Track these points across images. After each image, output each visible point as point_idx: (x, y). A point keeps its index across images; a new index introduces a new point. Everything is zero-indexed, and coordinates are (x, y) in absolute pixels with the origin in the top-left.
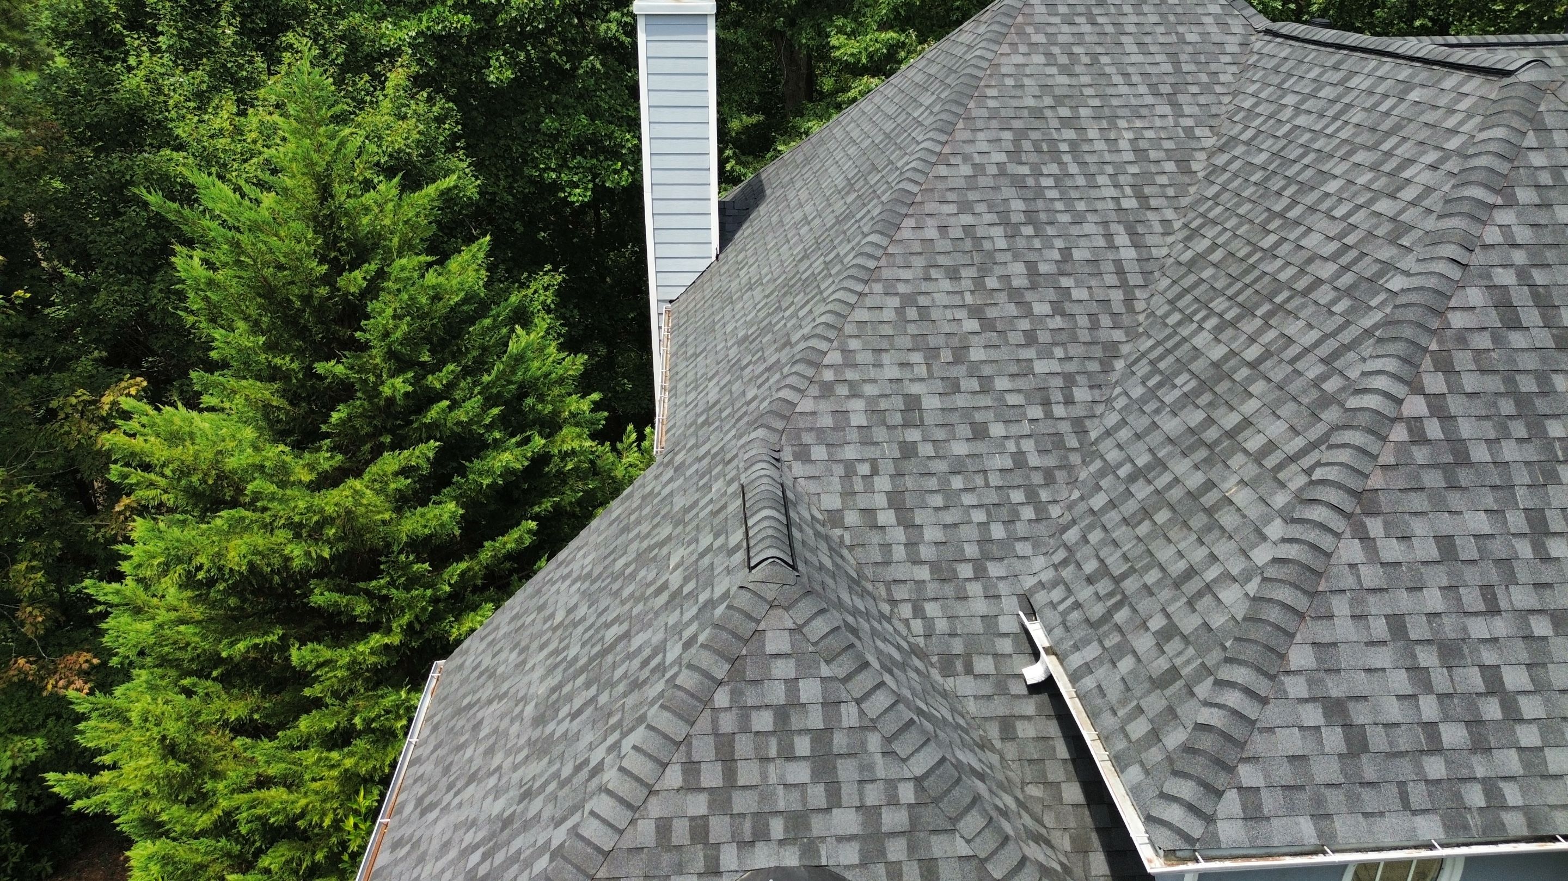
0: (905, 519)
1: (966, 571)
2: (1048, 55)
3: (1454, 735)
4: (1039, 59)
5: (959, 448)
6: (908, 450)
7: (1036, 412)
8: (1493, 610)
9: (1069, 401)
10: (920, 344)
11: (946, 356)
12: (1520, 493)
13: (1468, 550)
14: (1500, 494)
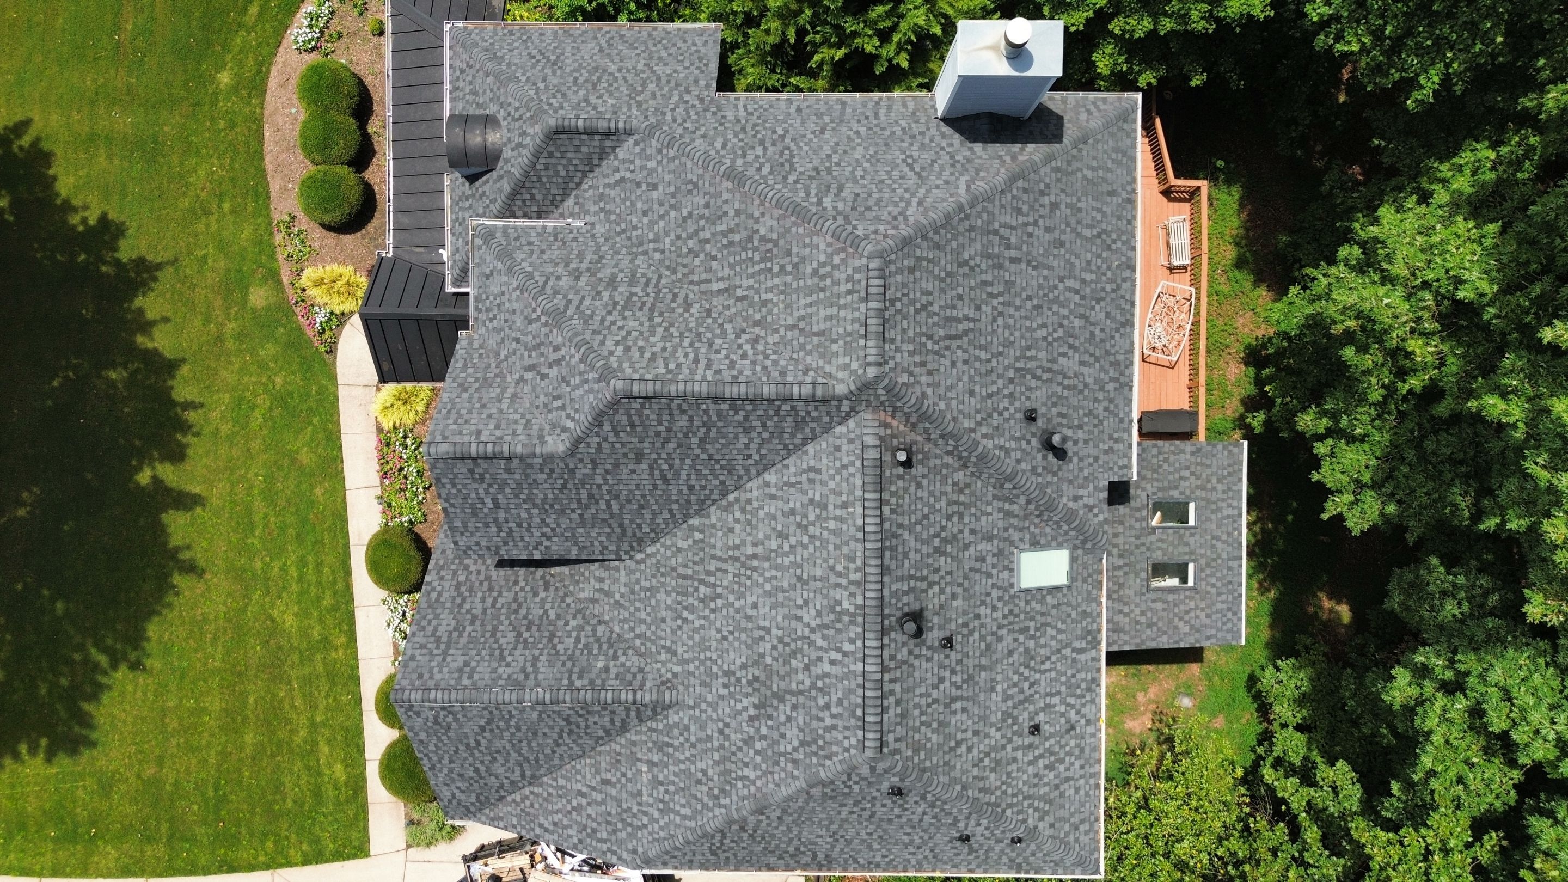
0: (618, 183)
1: (602, 205)
2: (823, 265)
3: (487, 304)
4: (822, 258)
5: (639, 205)
6: (639, 185)
7: (651, 236)
8: (505, 321)
9: (655, 250)
10: (678, 189)
11: (673, 201)
12: (523, 337)
13: (514, 317)
14: (523, 331)
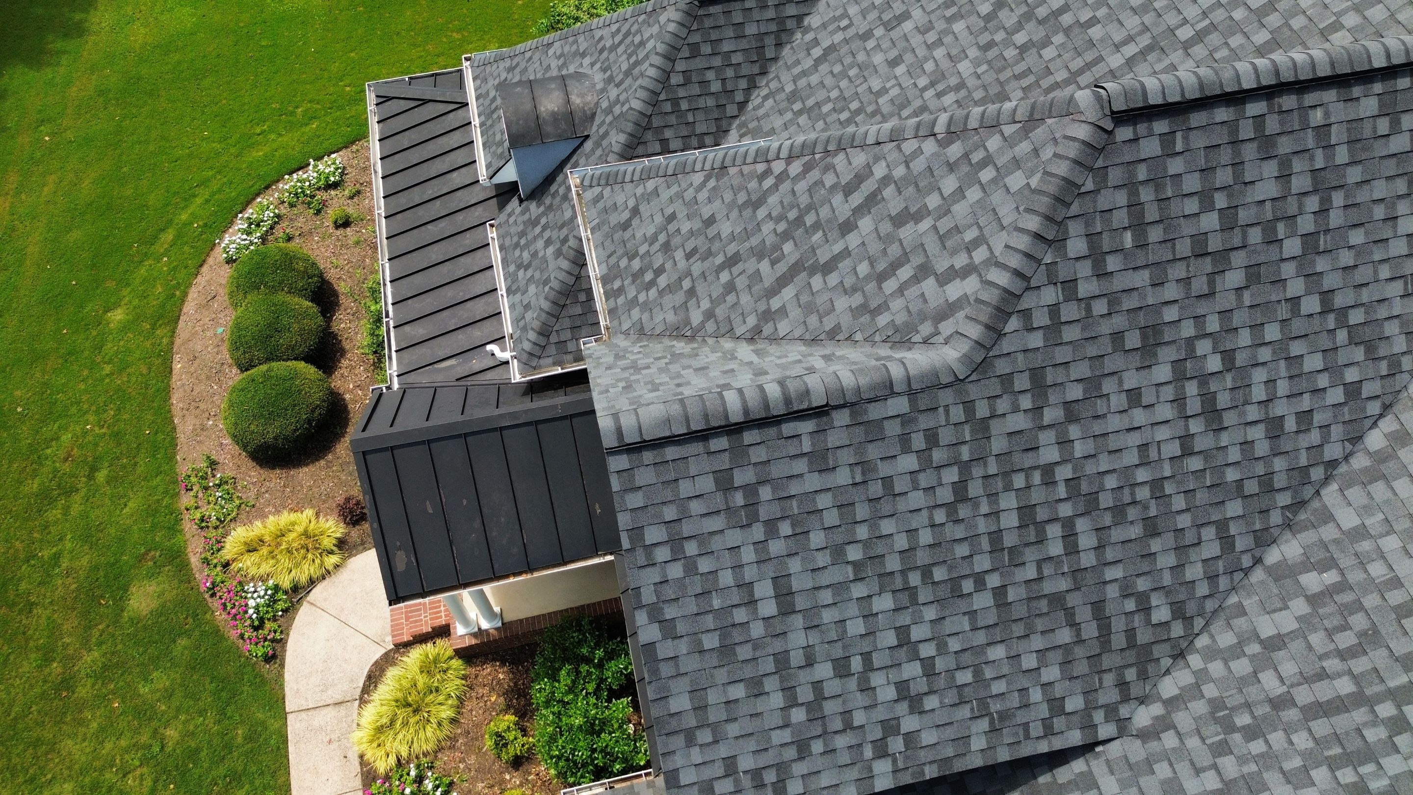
1: (797, 106)
3: (636, 264)
8: (688, 256)
12: (747, 245)
13: (711, 232)
14: (743, 234)
